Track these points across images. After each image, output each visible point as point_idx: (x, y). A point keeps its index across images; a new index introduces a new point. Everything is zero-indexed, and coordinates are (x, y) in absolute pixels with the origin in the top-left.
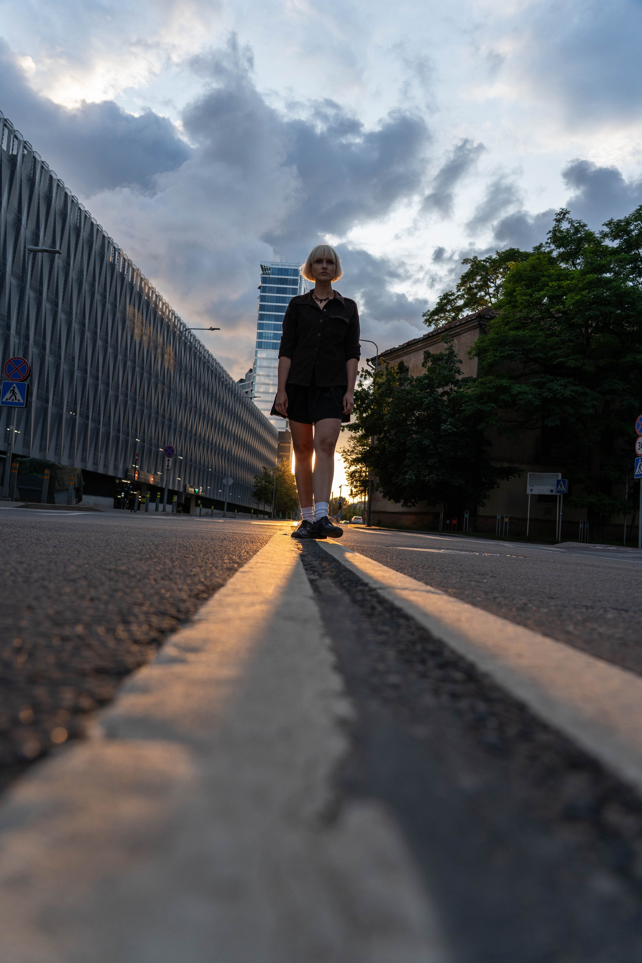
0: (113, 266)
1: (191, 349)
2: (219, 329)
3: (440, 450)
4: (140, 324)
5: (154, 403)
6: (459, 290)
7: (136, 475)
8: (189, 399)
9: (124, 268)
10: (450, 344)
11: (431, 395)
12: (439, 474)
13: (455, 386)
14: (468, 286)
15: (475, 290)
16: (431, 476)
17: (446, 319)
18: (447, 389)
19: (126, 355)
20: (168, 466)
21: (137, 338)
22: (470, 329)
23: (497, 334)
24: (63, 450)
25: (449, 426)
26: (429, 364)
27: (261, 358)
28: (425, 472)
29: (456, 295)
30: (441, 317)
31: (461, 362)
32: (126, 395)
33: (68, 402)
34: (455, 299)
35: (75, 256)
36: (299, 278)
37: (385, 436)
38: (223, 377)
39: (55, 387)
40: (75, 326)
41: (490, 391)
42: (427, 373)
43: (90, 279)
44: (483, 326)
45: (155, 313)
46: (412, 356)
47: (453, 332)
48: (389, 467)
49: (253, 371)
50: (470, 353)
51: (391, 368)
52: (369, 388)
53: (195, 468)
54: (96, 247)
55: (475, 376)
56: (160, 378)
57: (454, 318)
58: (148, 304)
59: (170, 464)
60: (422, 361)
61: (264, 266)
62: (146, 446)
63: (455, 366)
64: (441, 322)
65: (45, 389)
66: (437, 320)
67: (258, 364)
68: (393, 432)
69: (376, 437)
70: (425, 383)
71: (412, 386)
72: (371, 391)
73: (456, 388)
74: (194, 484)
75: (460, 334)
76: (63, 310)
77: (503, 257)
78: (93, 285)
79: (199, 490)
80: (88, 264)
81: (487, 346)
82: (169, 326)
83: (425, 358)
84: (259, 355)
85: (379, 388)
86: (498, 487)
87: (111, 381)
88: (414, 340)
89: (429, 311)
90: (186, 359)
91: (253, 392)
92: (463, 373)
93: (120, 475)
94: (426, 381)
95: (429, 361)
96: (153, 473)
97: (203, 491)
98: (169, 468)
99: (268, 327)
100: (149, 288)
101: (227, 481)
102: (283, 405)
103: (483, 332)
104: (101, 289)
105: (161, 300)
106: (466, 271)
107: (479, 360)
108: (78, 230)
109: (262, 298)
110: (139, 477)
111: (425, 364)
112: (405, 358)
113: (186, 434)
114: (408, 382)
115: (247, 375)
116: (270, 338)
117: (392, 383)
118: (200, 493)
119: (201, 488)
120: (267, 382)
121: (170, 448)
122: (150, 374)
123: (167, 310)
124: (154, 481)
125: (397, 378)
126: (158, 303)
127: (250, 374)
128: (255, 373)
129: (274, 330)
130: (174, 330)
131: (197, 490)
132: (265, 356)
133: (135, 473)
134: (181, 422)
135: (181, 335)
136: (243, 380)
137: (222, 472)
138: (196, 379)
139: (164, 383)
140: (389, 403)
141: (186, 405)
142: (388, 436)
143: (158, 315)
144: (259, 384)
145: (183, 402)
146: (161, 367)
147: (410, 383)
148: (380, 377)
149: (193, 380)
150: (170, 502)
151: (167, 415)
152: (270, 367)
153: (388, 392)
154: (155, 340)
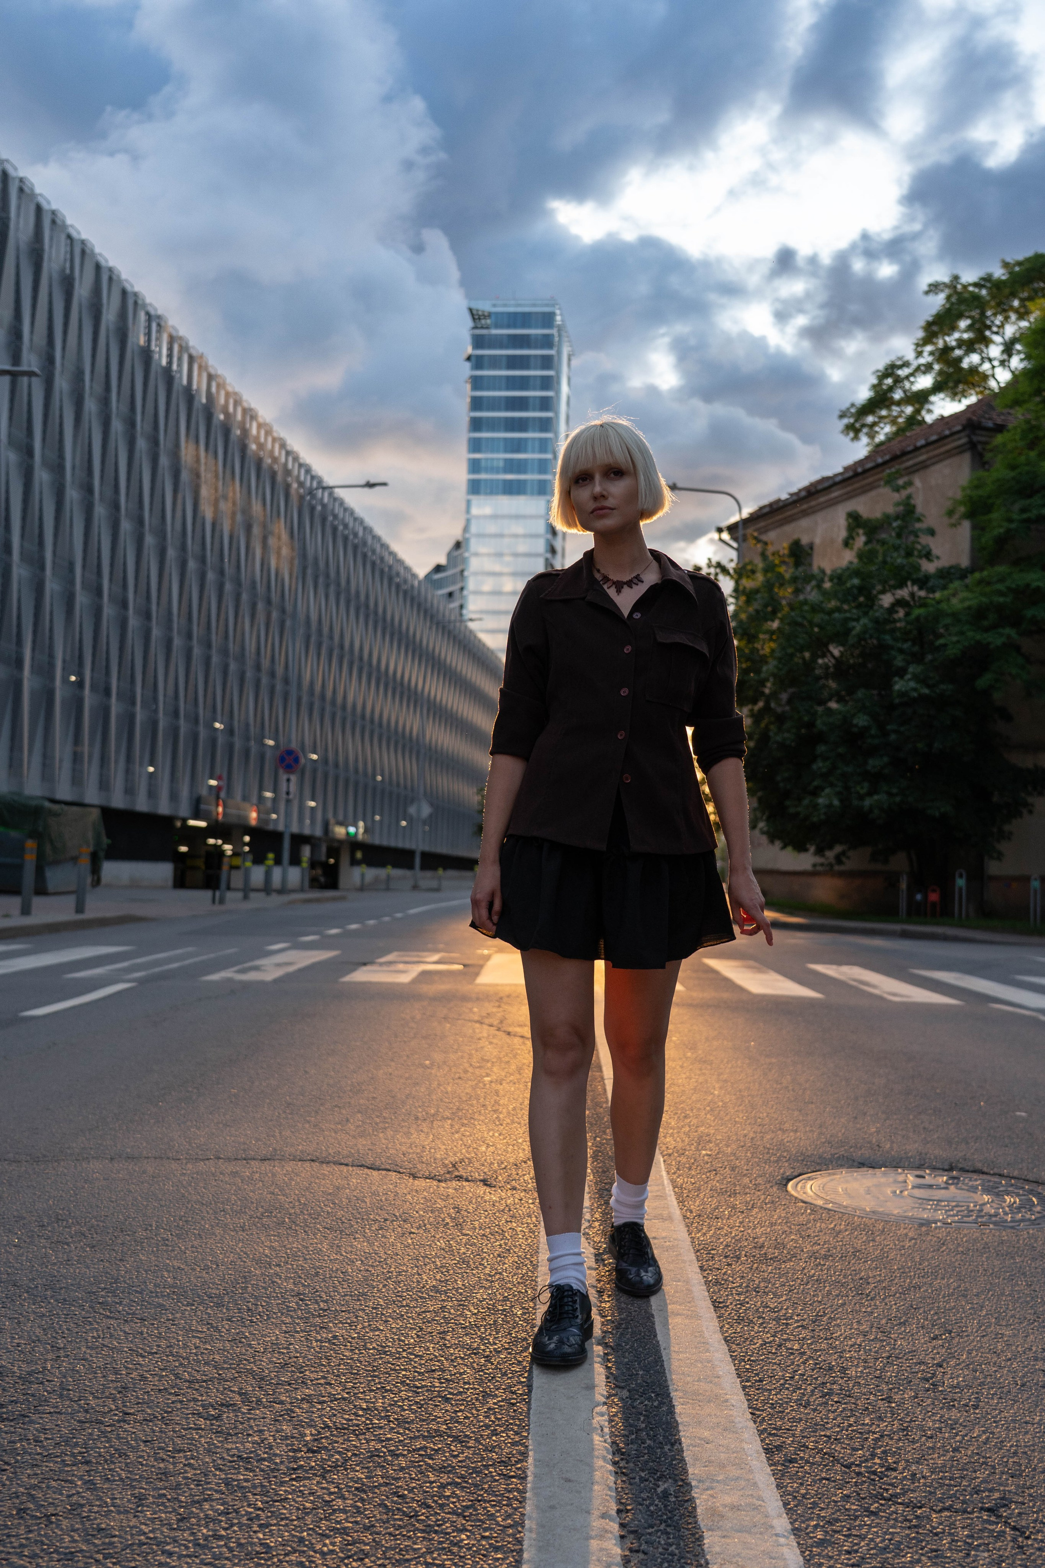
0: (146, 355)
1: (324, 520)
2: (385, 483)
3: (893, 737)
4: (210, 476)
5: (251, 647)
6: (919, 354)
7: (220, 809)
8: (326, 630)
9: (170, 356)
10: (904, 493)
11: (866, 614)
12: (895, 791)
13: (921, 588)
14: (941, 344)
15: (958, 352)
16: (876, 797)
17: (894, 422)
18: (903, 593)
19: (183, 548)
20: (288, 793)
21: (208, 512)
22: (949, 454)
23: (1013, 467)
24: (60, 768)
25: (912, 684)
26: (860, 540)
27: (478, 517)
28: (862, 788)
29: (913, 367)
30: (881, 418)
31: (932, 532)
32: (189, 636)
33: (64, 661)
34: (912, 374)
35: (64, 341)
36: (554, 332)
37: (767, 708)
38: (398, 574)
39: (35, 632)
40: (72, 494)
41: (1001, 600)
42: (856, 561)
43: (99, 389)
44: (980, 447)
45: (244, 448)
46: (819, 517)
47: (911, 463)
48: (779, 778)
49: (463, 545)
50: (950, 513)
51: (773, 554)
53: (347, 781)
54: (109, 316)
55: (965, 562)
56: (260, 589)
57: (913, 421)
58: (227, 431)
59: (293, 787)
60: (843, 534)
61: (477, 310)
62: (238, 744)
63: (919, 543)
64: (882, 428)
65: (14, 639)
66: (874, 424)
67: (474, 529)
68: (784, 696)
70: (853, 586)
71: (824, 593)
73: (922, 593)
74: (345, 816)
75: (927, 467)
76: (45, 463)
77: (1018, 273)
78: (105, 401)
79: (357, 830)
80: (94, 356)
81: (989, 497)
82: (273, 475)
83: (851, 529)
84: (475, 511)
85: (748, 602)
86: (1031, 812)
87: (154, 607)
88: (824, 479)
89: (853, 405)
90: (315, 543)
91: (465, 592)
92: (938, 558)
93: (184, 809)
94: (856, 581)
95: (858, 534)
96: (254, 800)
97: (366, 831)
98: (291, 796)
99: (492, 445)
100: (228, 395)
101: (419, 811)
103: (980, 461)
104: (124, 408)
105: (253, 417)
106: (934, 311)
107: (974, 528)
108: (68, 283)
109: (477, 383)
110: (225, 814)
111: (851, 541)
112: (804, 523)
113: (323, 710)
114: (814, 583)
115: (449, 555)
116: (497, 471)
117: (776, 590)
118: (360, 837)
119: (361, 824)
120: (497, 568)
121: (290, 752)
122: (238, 583)
123: (270, 439)
124: (259, 818)
125: (787, 576)
126: (248, 426)
127: (456, 553)
128: (467, 550)
129: (506, 451)
130: (285, 481)
131: (352, 830)
132: (487, 510)
133: (218, 805)
134: (312, 684)
135: (302, 491)
136: (438, 568)
137: (405, 787)
138: (338, 584)
139: (269, 602)
140: (772, 633)
141: (319, 645)
142: (773, 705)
143: (249, 453)
144: (476, 574)
145: (313, 639)
146: (262, 565)
147: (819, 587)
148: (748, 577)
149: (332, 588)
150: (295, 860)
151: (280, 670)
152: (501, 536)
153: (769, 609)
154: (246, 510)
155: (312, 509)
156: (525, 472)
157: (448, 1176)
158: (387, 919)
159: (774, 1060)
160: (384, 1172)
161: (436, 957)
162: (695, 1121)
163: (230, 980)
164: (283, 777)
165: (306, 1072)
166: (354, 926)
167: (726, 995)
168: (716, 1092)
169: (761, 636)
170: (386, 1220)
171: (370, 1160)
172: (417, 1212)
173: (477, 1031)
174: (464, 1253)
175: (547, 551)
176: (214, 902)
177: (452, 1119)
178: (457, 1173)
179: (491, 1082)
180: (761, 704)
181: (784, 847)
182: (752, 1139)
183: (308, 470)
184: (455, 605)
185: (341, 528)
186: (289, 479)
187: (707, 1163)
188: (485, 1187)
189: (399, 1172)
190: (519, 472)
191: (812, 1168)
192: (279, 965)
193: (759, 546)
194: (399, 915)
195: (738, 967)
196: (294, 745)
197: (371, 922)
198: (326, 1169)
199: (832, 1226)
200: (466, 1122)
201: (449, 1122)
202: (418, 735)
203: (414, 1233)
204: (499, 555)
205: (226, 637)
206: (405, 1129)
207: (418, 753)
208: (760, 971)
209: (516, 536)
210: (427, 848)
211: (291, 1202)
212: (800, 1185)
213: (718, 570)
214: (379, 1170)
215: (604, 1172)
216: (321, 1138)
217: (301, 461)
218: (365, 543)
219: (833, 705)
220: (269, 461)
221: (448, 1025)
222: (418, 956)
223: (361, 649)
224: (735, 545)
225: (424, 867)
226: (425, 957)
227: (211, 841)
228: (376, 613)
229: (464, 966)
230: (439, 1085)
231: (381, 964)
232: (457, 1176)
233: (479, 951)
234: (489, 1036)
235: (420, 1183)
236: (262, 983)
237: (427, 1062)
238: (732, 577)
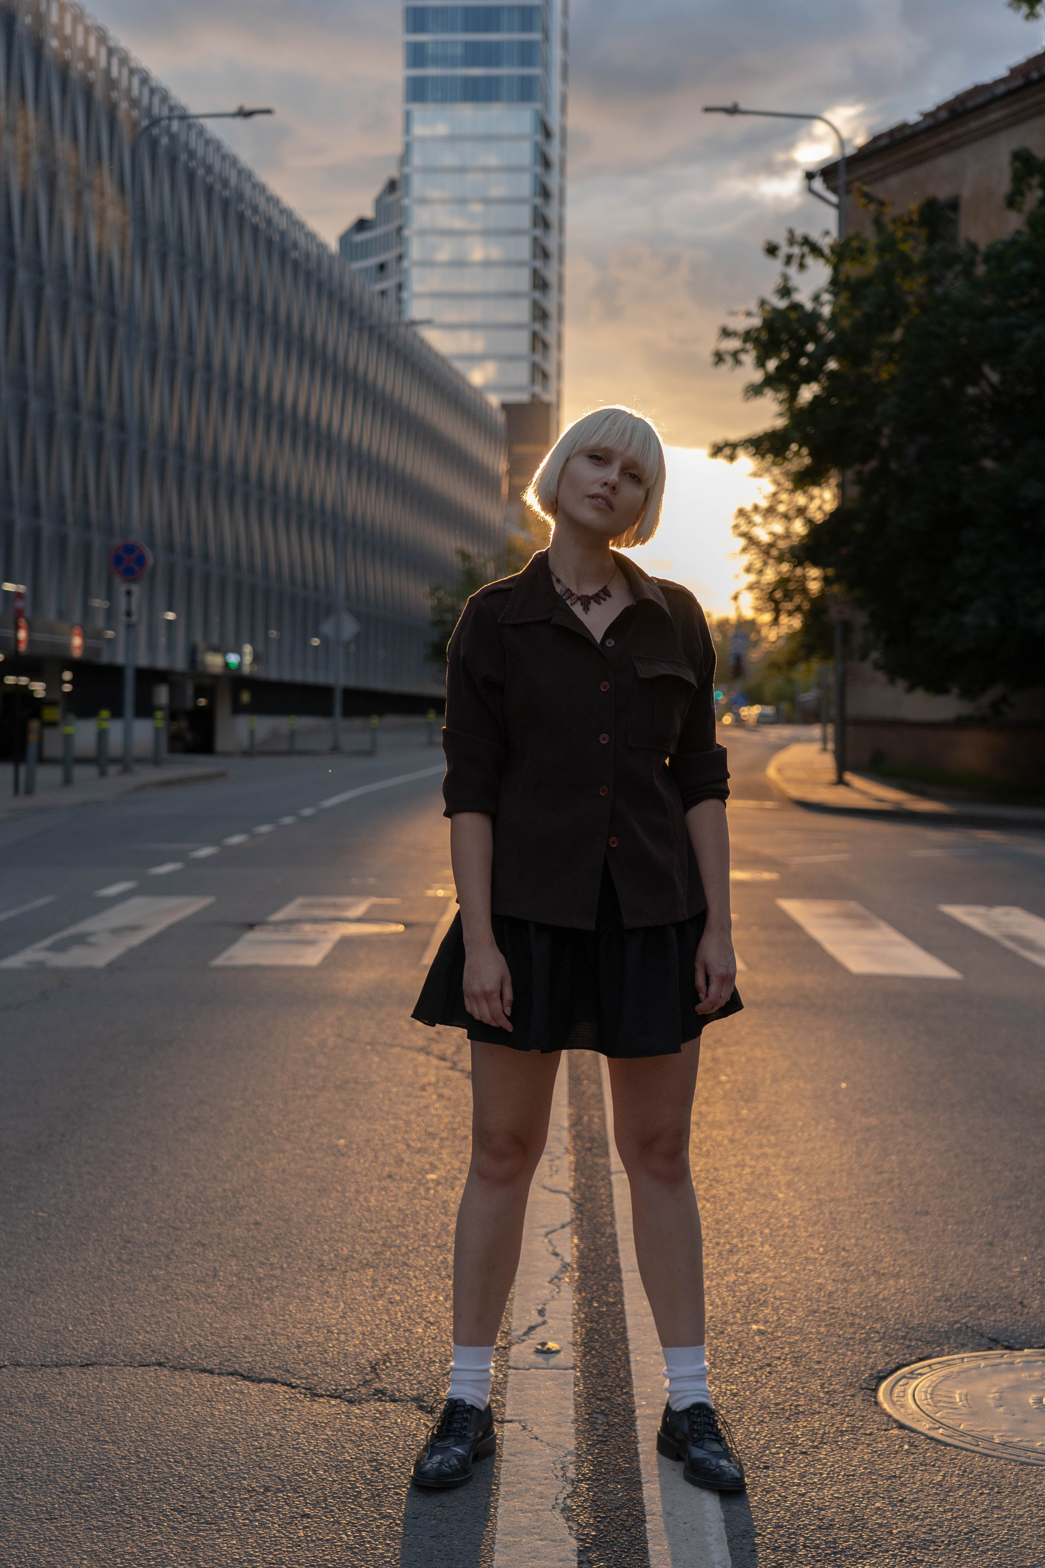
1: (173, 160)
2: (268, 112)
5: (62, 373)
7: (22, 635)
8: (182, 341)
20: (129, 614)
26: (1033, 197)
27: (423, 140)
28: (1033, 598)
37: (884, 469)
38: (295, 245)
42: (1026, 229)
45: (38, 46)
46: (968, 154)
48: (901, 583)
49: (400, 185)
51: (894, 221)
52: (816, 298)
53: (223, 583)
56: (75, 278)
59: (136, 604)
60: (1007, 184)
67: (417, 159)
68: (912, 451)
69: (850, 474)
70: (1021, 273)
71: (975, 283)
72: (826, 311)
74: (222, 637)
79: (240, 659)
82: (88, 90)
84: (418, 130)
85: (852, 301)
88: (978, 90)
90: (160, 198)
91: (405, 264)
94: (1026, 265)
95: (1030, 187)
96: (77, 617)
97: (256, 658)
98: (134, 618)
99: (444, 20)
101: (338, 625)
102: (496, 995)
110: (30, 641)
111: (1018, 198)
112: (946, 163)
113: (181, 469)
114: (958, 267)
115: (379, 203)
116: (452, 62)
117: (898, 280)
118: (247, 670)
119: (248, 649)
120: (458, 223)
121: (130, 549)
122: (38, 269)
123: (80, 30)
124: (85, 647)
125: (916, 258)
126: (43, 8)
127: (391, 199)
128: (407, 194)
129: (466, 29)
130: (108, 98)
131: (233, 659)
132: (441, 129)
133: (17, 628)
134: (162, 427)
135: (135, 113)
136: (362, 225)
137: (316, 588)
138: (200, 266)
139: (89, 298)
140: (892, 348)
141: (172, 365)
142: (894, 465)
143: (47, 53)
144: (423, 233)
145: (162, 356)
146: (76, 239)
147: (967, 272)
148: (853, 259)
149: (190, 272)
150: (145, 710)
151: (110, 409)
152: (462, 170)
153: (888, 311)
154: (47, 151)
155: (154, 143)
156: (497, 64)
157: (363, 1390)
158: (288, 820)
159: (873, 1121)
160: (266, 1386)
161: (360, 909)
162: (744, 1260)
163: (39, 967)
164: (121, 588)
165: (154, 1168)
166: (236, 840)
167: (808, 980)
168: (781, 1196)
169: (876, 354)
170: (267, 1489)
171: (246, 1362)
172: (315, 1472)
173: (421, 1070)
174: (382, 1556)
175: (535, 194)
176: (16, 791)
177: (375, 1267)
178: (377, 1385)
179: (438, 1183)
180: (873, 464)
181: (911, 688)
182: (830, 1294)
183: (145, 80)
184: (388, 284)
185: (201, 172)
186: (115, 95)
187: (759, 1349)
188: (420, 1414)
189: (290, 1385)
190: (488, 63)
191: (918, 1353)
192: (116, 931)
193: (872, 207)
194: (308, 812)
195: (829, 916)
196: (137, 537)
197: (264, 829)
198: (180, 1382)
199: (939, 1478)
200: (395, 1272)
201: (370, 1272)
202: (334, 507)
203: (307, 1516)
204: (461, 201)
205: (22, 358)
206: (302, 1291)
207: (335, 533)
208: (864, 923)
209: (486, 170)
210: (353, 682)
211: (124, 1458)
212: (898, 1389)
213: (806, 249)
214: (260, 1381)
215: (601, 1375)
216: (174, 1316)
217: (133, 64)
218: (240, 196)
219: (988, 464)
220: (80, 66)
221: (376, 1059)
222: (335, 906)
223: (240, 369)
224: (834, 198)
225: (348, 713)
226: (347, 907)
227: (10, 680)
228: (262, 310)
229: (407, 925)
230: (358, 1192)
231: (278, 924)
232: (378, 1391)
233: (430, 893)
234: (438, 1081)
235: (323, 1408)
236: (90, 971)
237: (342, 1142)
238: (827, 260)
